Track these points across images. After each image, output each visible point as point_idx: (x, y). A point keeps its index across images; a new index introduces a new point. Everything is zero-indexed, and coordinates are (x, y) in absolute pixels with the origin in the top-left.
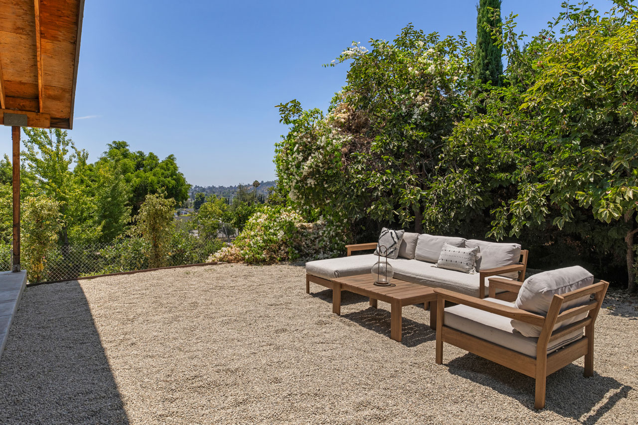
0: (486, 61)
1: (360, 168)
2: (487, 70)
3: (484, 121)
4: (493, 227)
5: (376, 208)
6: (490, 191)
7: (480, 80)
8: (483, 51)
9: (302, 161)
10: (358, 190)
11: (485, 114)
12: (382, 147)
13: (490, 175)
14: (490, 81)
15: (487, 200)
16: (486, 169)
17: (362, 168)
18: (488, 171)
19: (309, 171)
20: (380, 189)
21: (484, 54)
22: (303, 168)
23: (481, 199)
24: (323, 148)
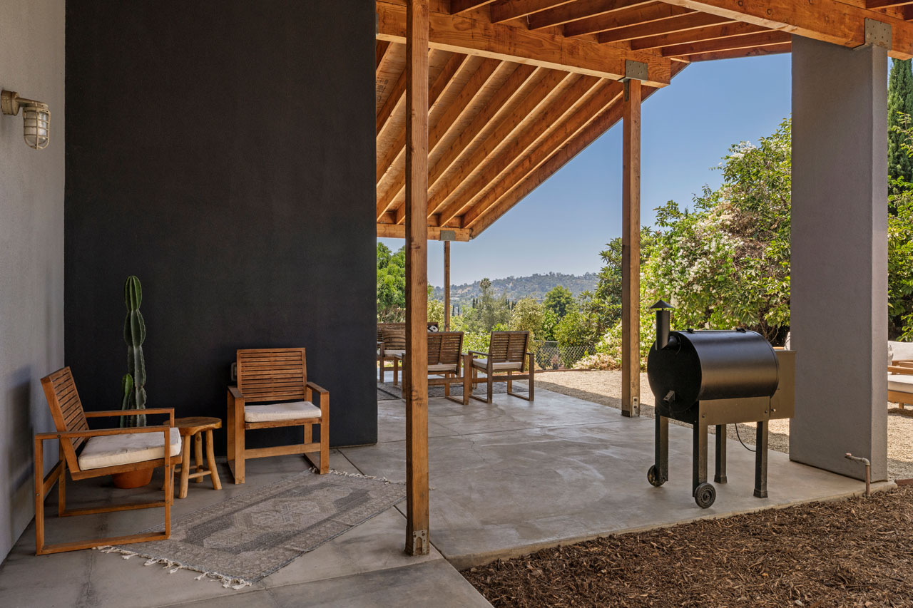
0: (896, 154)
1: (754, 274)
2: (898, 163)
3: (895, 230)
4: (904, 332)
5: (776, 315)
6: (902, 298)
7: (890, 176)
8: (893, 142)
9: (687, 267)
10: (753, 297)
11: (896, 216)
12: (780, 253)
13: (901, 282)
14: (902, 177)
15: (898, 307)
16: (897, 275)
17: (757, 274)
18: (899, 277)
19: (695, 276)
20: (780, 296)
21: (893, 145)
22: (689, 274)
23: (892, 306)
24: (713, 253)
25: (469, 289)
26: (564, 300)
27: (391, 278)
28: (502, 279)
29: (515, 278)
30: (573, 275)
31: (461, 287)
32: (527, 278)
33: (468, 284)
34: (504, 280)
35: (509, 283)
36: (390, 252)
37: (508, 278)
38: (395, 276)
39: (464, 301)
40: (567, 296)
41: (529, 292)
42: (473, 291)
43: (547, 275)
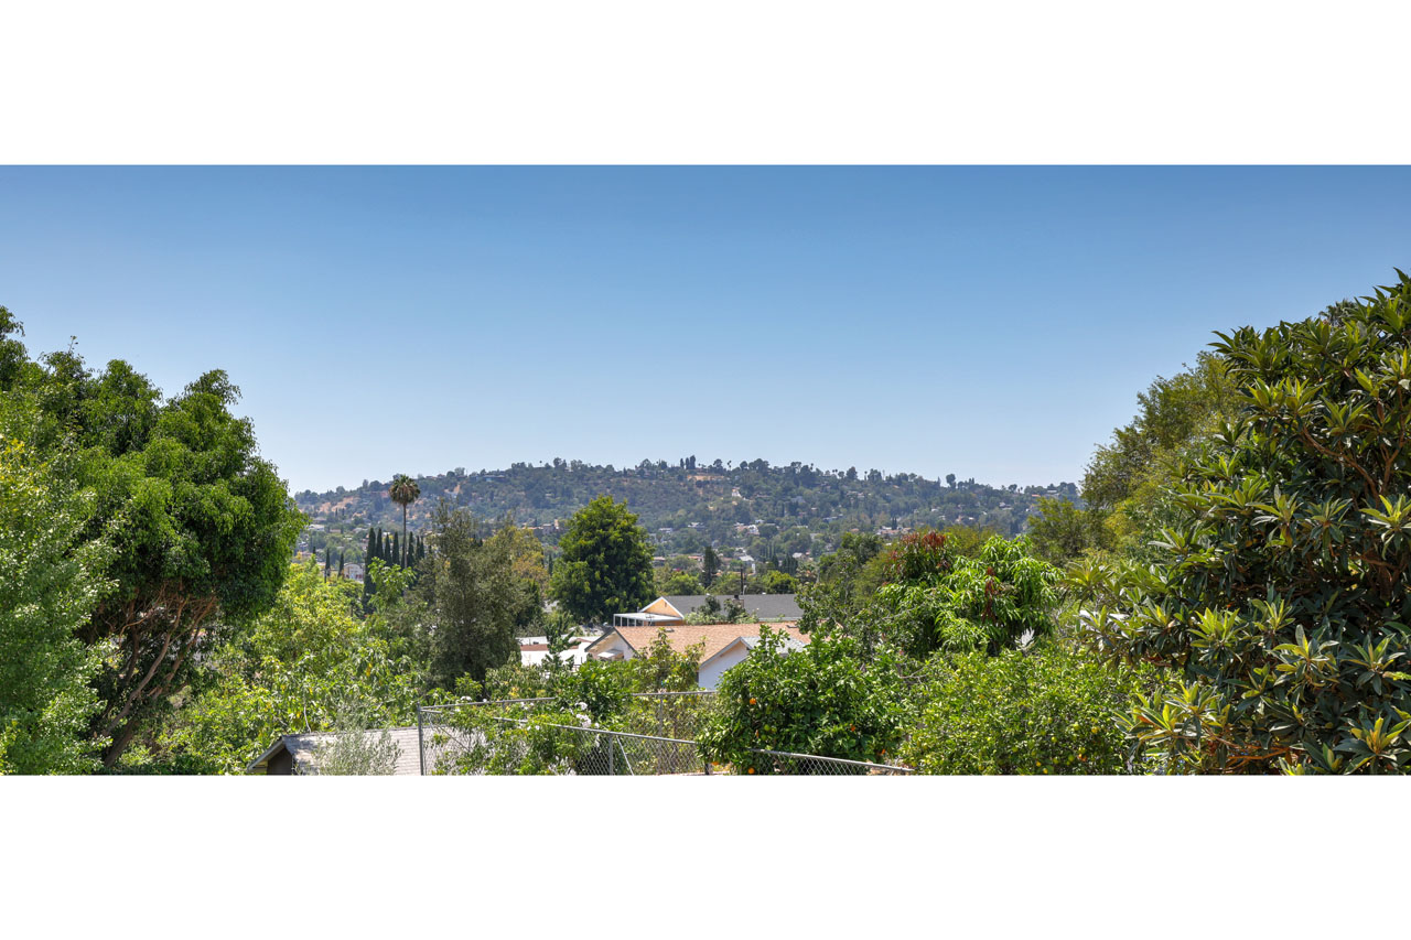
25: (346, 501)
26: (616, 534)
27: (160, 487)
28: (435, 475)
29: (467, 473)
30: (610, 467)
31: (329, 497)
32: (498, 473)
33: (347, 489)
34: (440, 478)
35: (452, 486)
36: (156, 394)
37: (450, 474)
38: (174, 482)
39: (336, 533)
40: (625, 523)
41: (504, 508)
42: (360, 507)
43: (548, 467)
